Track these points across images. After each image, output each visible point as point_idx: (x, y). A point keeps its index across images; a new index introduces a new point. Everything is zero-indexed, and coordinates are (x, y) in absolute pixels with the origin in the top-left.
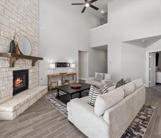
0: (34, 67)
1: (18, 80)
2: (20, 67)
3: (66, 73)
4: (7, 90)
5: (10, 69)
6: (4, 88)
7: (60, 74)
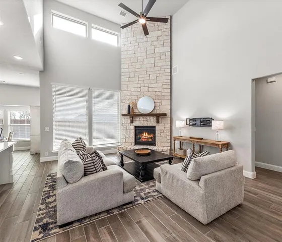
0: (159, 125)
1: (144, 135)
3: (202, 139)
5: (132, 124)
6: (127, 136)
7: (191, 138)
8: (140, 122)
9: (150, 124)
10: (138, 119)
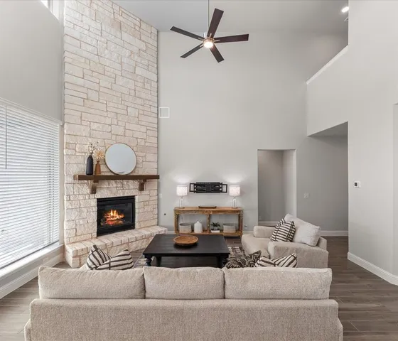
0: (143, 193)
1: (112, 214)
2: (111, 193)
3: (215, 208)
4: (86, 226)
5: (92, 196)
6: (81, 222)
7: (200, 207)
8: (109, 191)
9: (127, 193)
10: (105, 184)
